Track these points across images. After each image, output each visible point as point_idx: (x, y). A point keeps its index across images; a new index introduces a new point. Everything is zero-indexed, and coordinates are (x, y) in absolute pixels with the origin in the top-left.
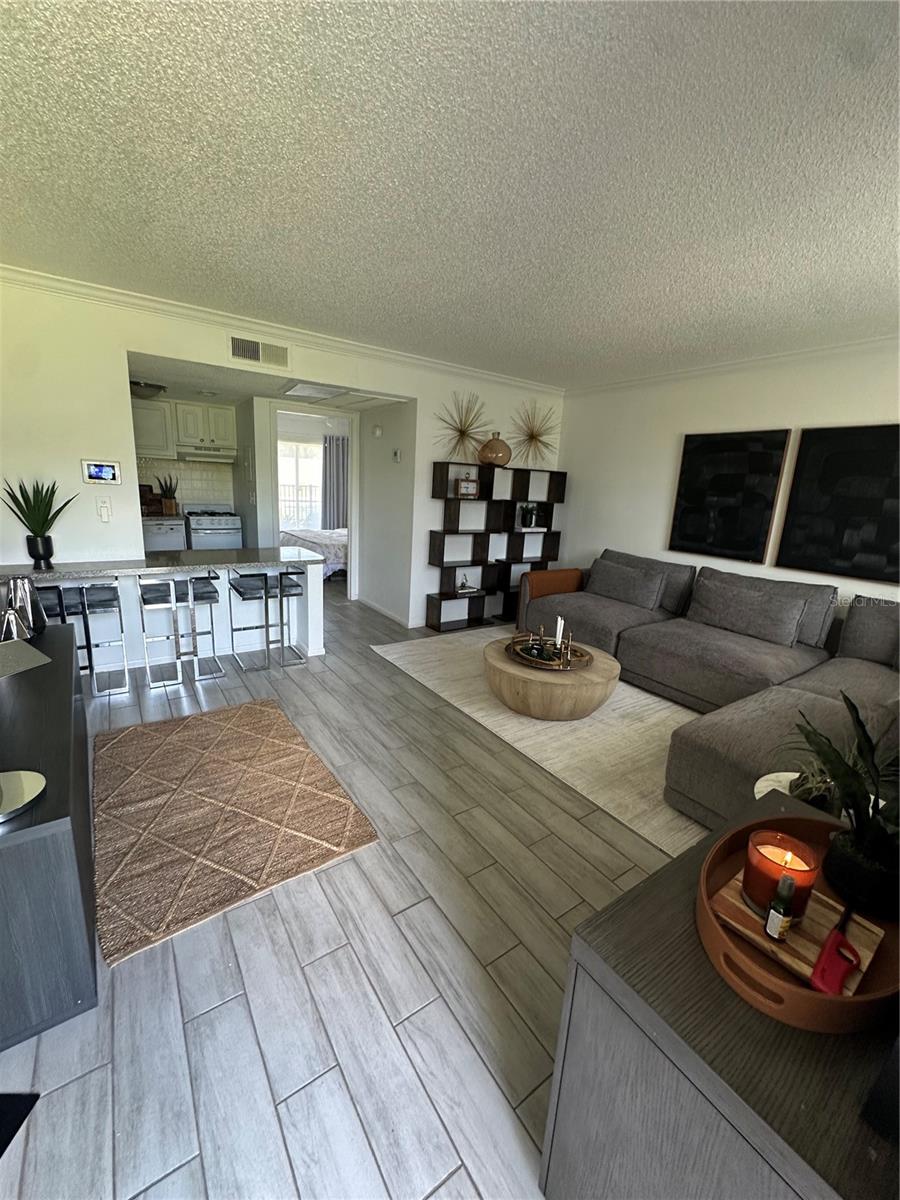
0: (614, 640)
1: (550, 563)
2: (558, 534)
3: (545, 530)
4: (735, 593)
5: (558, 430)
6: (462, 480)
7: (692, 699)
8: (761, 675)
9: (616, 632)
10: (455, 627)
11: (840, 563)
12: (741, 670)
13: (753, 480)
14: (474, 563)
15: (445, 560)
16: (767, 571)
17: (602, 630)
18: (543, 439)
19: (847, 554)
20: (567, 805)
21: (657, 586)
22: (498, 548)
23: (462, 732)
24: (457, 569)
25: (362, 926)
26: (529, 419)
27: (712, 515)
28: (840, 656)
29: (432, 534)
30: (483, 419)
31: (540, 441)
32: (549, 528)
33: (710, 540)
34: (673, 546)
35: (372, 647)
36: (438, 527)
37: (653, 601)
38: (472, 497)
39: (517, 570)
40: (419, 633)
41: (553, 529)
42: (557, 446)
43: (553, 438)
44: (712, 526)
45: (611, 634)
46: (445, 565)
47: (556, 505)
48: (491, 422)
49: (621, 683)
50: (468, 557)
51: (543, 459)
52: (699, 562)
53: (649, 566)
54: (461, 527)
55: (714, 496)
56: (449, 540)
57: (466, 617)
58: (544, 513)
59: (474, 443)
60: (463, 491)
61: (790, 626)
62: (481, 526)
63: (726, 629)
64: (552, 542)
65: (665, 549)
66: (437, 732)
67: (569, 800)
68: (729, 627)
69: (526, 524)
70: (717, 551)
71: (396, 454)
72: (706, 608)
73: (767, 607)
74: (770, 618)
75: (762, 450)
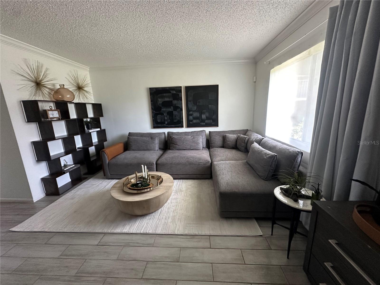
0: (155, 166)
1: (104, 143)
2: (104, 130)
3: (99, 129)
4: (184, 138)
5: (90, 85)
6: (49, 110)
9: (155, 163)
10: (68, 188)
11: (202, 124)
12: (201, 161)
13: (175, 102)
14: (67, 153)
15: (51, 155)
16: (184, 130)
17: (149, 164)
18: (85, 89)
19: (203, 121)
21: (157, 141)
22: (79, 142)
24: (60, 158)
26: (76, 79)
27: (165, 114)
28: (211, 148)
29: (34, 144)
30: (50, 77)
31: (84, 90)
32: (101, 129)
33: (166, 123)
34: (154, 127)
36: (37, 138)
37: (157, 147)
38: (56, 119)
39: (92, 149)
41: (102, 128)
42: (92, 92)
43: (90, 88)
44: (166, 118)
45: (153, 164)
46: (52, 158)
47: (101, 118)
48: (54, 79)
50: (62, 150)
51: (87, 98)
52: (166, 131)
53: (151, 136)
54: (56, 135)
55: (164, 108)
56: (50, 144)
57: (70, 180)
58: (96, 122)
59: (48, 90)
60: (51, 116)
61: (201, 144)
62: (64, 133)
64: (102, 134)
65: (152, 128)
67: (199, 242)
68: (185, 149)
69: (88, 128)
70: (169, 126)
72: (176, 145)
73: (194, 140)
74: (196, 143)
75: (175, 93)
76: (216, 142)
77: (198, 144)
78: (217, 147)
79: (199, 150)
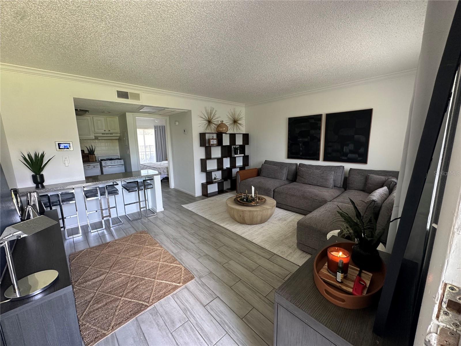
0: (273, 193)
1: (246, 167)
2: (248, 156)
3: (243, 155)
4: (311, 171)
5: (244, 119)
6: (211, 139)
7: (302, 211)
8: (324, 199)
9: (272, 190)
10: (213, 194)
11: (343, 158)
12: (317, 198)
13: (312, 132)
14: (218, 169)
15: (207, 170)
16: (321, 163)
17: (268, 189)
18: (239, 122)
19: (346, 155)
20: (263, 254)
21: (285, 172)
22: (227, 163)
23: (222, 233)
24: (212, 172)
25: (193, 313)
26: (233, 115)
27: (300, 145)
28: (348, 190)
29: (201, 160)
30: (217, 116)
31: (238, 123)
32: (245, 154)
33: (301, 154)
34: (289, 157)
35: (183, 206)
36: (203, 157)
37: (284, 177)
38: (215, 145)
39: (235, 171)
40: (200, 198)
41: (246, 154)
42: (244, 124)
43: (242, 122)
44: (301, 149)
46: (207, 172)
47: (246, 146)
48: (220, 117)
49: (277, 208)
50: (216, 168)
51: (240, 129)
52: (298, 162)
53: (282, 165)
54: (213, 157)
55: (300, 138)
56: (208, 162)
57: (217, 190)
58: (242, 149)
59: (214, 125)
60: (212, 143)
61: (331, 181)
62: (220, 156)
63: (310, 184)
64: (246, 159)
65: (286, 158)
66: (212, 235)
67: (264, 253)
68: (311, 184)
69: (236, 153)
70: (303, 157)
71: (185, 131)
72: (302, 177)
73: (322, 175)
74: (324, 179)
75: (314, 122)
76: (355, 183)
77: (327, 180)
78: (356, 188)
79: (327, 188)
